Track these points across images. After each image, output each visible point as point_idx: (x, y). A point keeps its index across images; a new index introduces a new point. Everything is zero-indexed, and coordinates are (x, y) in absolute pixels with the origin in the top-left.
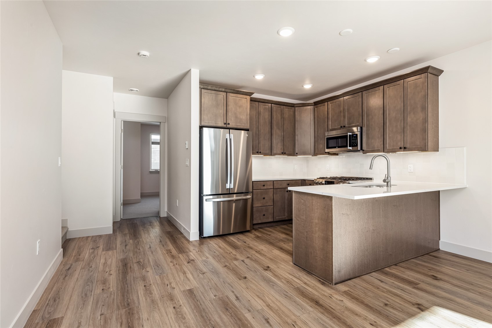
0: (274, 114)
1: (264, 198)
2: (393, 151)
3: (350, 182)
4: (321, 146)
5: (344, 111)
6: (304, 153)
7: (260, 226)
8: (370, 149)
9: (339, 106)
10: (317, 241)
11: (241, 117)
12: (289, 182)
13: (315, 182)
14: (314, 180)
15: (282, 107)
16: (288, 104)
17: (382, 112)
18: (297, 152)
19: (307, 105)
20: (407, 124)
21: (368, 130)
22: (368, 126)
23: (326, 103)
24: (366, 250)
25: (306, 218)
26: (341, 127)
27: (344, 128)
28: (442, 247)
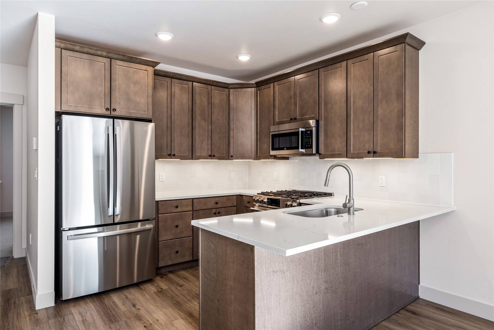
0: (197, 98)
1: (177, 226)
2: (359, 156)
3: (302, 201)
4: (265, 146)
5: (296, 97)
6: (242, 156)
7: (171, 269)
8: (329, 152)
9: (289, 88)
10: (233, 318)
11: (138, 99)
12: (217, 199)
13: (254, 199)
14: (253, 196)
15: (209, 87)
16: (219, 84)
17: (344, 99)
18: (231, 154)
19: (246, 86)
20: (378, 117)
21: (326, 125)
22: (326, 119)
23: (272, 85)
24: (314, 324)
25: (217, 276)
26: (291, 119)
27: (296, 120)
28: (422, 295)
